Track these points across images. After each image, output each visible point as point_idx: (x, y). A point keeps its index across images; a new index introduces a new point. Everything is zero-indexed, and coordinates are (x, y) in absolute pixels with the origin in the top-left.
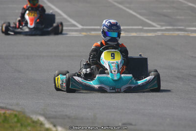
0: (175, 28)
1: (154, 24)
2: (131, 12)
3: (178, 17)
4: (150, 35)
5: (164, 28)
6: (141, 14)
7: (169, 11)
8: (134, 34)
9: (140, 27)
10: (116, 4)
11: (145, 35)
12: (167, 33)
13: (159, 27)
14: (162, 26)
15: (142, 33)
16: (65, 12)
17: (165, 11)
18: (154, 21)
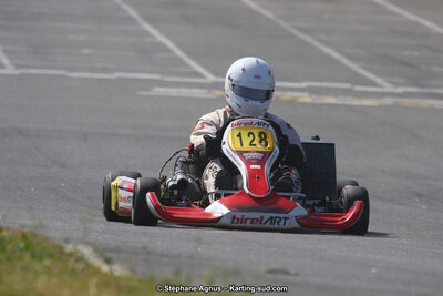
0: (426, 90)
1: (379, 80)
3: (435, 69)
4: (366, 102)
5: (400, 90)
6: (349, 57)
7: (416, 54)
8: (331, 100)
9: (347, 86)
10: (297, 33)
11: (356, 102)
12: (406, 102)
13: (388, 88)
14: (396, 85)
15: (349, 98)
16: (179, 45)
17: (406, 53)
18: (377, 74)
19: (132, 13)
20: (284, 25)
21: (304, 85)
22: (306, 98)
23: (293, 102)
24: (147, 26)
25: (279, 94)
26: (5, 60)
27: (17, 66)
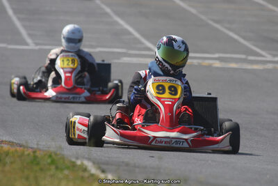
2: (232, 34)
4: (255, 67)
6: (244, 38)
8: (233, 65)
9: (243, 56)
10: (211, 23)
11: (249, 67)
13: (269, 58)
14: (275, 56)
15: (245, 64)
16: (138, 30)
19: (108, 10)
20: (203, 17)
21: (217, 55)
22: (217, 64)
23: (210, 67)
24: (117, 19)
25: (200, 61)
26: (29, 40)
27: (37, 44)
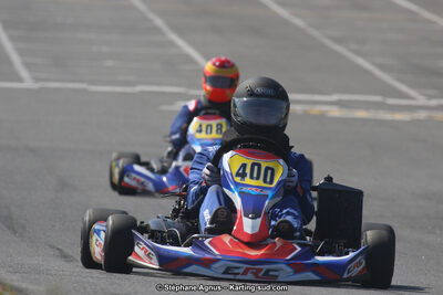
1: (412, 92)
2: (361, 61)
4: (399, 116)
5: (434, 102)
6: (382, 67)
8: (361, 114)
9: (378, 98)
11: (388, 116)
13: (422, 101)
14: (430, 97)
15: (380, 111)
18: (411, 85)
19: (159, 22)
20: (315, 33)
21: (335, 97)
22: (335, 112)
23: (322, 117)
24: (174, 37)
25: (307, 108)
26: (24, 73)
27: (37, 80)
